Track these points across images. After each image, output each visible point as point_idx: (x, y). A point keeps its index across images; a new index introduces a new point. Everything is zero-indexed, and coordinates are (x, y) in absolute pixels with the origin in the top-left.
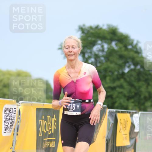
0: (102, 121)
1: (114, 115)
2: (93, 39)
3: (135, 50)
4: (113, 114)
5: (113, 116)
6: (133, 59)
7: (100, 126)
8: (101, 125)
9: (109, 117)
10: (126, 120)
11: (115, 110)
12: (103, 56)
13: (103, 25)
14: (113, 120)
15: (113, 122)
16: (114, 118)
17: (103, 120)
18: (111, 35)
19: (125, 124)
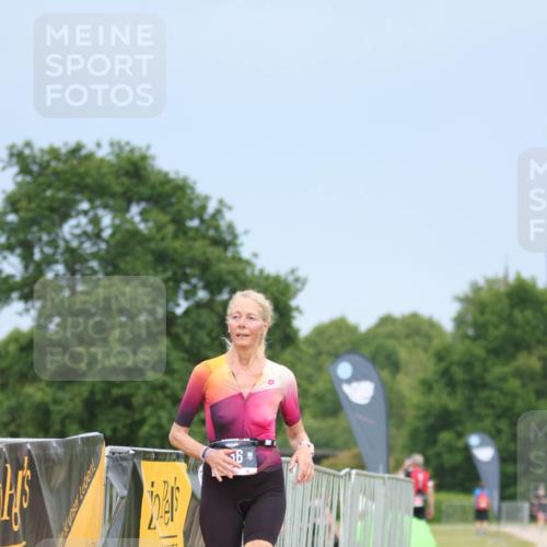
0: (86, 491)
1: (128, 465)
2: (61, 195)
3: (211, 233)
4: (125, 463)
5: (124, 470)
6: (205, 266)
7: (79, 507)
8: (80, 502)
9: (110, 475)
10: (172, 484)
11: (131, 450)
12: (95, 256)
13: (99, 145)
14: (125, 486)
15: (125, 493)
16: (128, 477)
17: (89, 484)
18: (125, 180)
19: (169, 497)
